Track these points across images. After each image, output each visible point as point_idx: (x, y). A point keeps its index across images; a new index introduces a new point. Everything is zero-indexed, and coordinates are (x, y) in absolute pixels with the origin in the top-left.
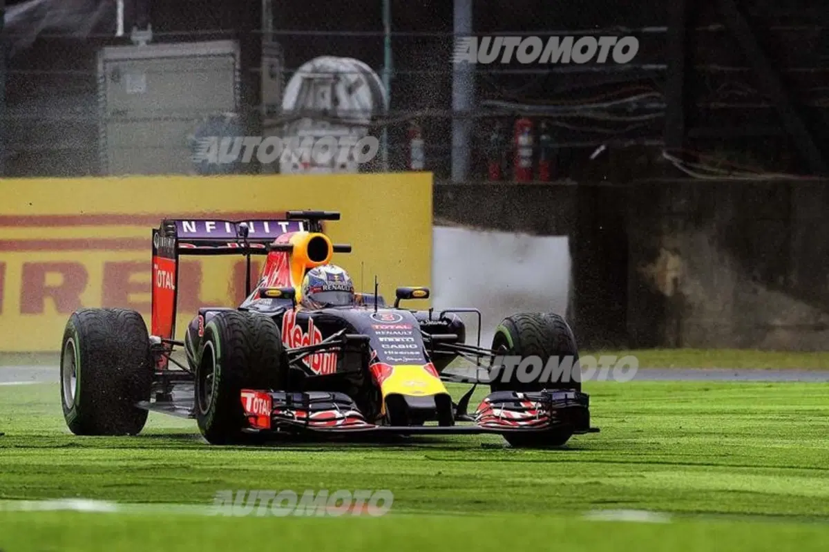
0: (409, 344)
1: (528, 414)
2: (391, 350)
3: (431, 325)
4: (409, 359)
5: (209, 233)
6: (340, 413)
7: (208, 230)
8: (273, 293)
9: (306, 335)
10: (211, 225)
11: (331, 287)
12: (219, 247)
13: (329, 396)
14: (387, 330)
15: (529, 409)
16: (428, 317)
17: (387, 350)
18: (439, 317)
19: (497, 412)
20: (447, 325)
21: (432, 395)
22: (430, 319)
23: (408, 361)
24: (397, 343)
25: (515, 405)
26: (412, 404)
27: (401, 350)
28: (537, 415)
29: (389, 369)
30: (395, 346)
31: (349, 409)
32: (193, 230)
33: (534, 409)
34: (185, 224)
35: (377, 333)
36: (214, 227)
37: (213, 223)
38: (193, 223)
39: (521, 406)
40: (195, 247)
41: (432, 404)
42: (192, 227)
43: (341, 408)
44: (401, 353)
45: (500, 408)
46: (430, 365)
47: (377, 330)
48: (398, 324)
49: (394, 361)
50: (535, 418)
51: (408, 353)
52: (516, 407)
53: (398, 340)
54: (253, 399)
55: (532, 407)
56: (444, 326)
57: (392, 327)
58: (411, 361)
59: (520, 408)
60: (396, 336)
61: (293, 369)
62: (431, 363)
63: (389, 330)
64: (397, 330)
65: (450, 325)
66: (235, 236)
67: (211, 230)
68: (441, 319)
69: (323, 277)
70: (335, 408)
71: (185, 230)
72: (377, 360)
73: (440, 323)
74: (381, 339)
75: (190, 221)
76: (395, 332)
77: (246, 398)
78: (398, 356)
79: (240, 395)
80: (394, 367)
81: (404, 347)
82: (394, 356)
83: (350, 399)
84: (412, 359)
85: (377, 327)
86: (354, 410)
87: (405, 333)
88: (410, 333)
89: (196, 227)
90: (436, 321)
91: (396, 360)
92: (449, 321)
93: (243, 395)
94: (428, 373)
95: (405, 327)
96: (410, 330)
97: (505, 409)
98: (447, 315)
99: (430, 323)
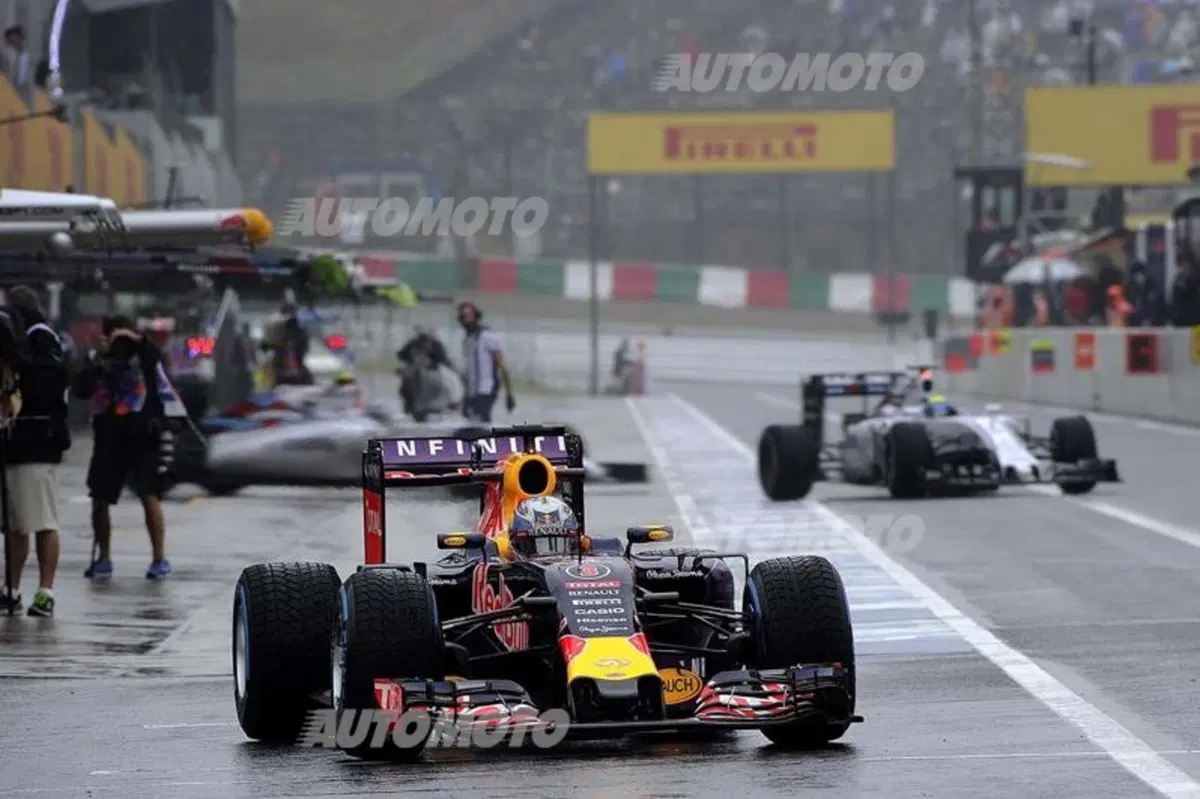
0: (612, 607)
1: (772, 700)
2: (586, 616)
3: (681, 577)
4: (611, 629)
5: (432, 456)
6: (507, 707)
7: (433, 452)
8: (453, 541)
9: (498, 597)
10: (436, 445)
11: (539, 531)
12: (445, 475)
13: (484, 685)
14: (586, 589)
15: (773, 694)
16: (677, 566)
17: (582, 617)
18: (692, 565)
19: (724, 699)
20: (702, 577)
21: (634, 678)
22: (680, 569)
23: (609, 631)
24: (596, 607)
25: (753, 689)
26: (604, 691)
27: (602, 616)
28: (783, 701)
29: (580, 644)
30: (594, 611)
31: (519, 702)
32: (412, 452)
33: (782, 693)
34: (401, 445)
35: (570, 593)
36: (440, 448)
37: (440, 442)
38: (412, 443)
39: (762, 689)
40: (412, 476)
41: (634, 691)
42: (409, 448)
43: (508, 701)
44: (600, 620)
45: (729, 693)
46: (639, 636)
47: (573, 590)
48: (602, 580)
49: (589, 632)
50: (780, 705)
51: (611, 620)
52: (756, 692)
53: (598, 602)
54: (389, 692)
55: (779, 690)
56: (698, 577)
57: (593, 585)
58: (613, 631)
59: (761, 692)
60: (597, 597)
61: (451, 648)
62: (641, 634)
63: (588, 589)
64: (598, 589)
65: (706, 576)
66: (469, 459)
67: (437, 451)
68: (694, 569)
69: (530, 517)
70: (500, 702)
71: (401, 453)
72: (567, 631)
73: (693, 573)
74: (575, 602)
75: (407, 441)
76: (596, 592)
77: (381, 691)
78: (598, 625)
79: (373, 686)
80: (587, 640)
81: (605, 612)
82: (589, 625)
83: (520, 689)
84: (615, 629)
85: (572, 585)
86: (525, 703)
87: (610, 592)
88: (617, 592)
89: (416, 448)
90: (689, 571)
91: (592, 631)
92: (706, 570)
93: (377, 686)
94: (634, 648)
95: (611, 584)
96: (616, 588)
97: (735, 694)
98: (705, 563)
99: (680, 574)
